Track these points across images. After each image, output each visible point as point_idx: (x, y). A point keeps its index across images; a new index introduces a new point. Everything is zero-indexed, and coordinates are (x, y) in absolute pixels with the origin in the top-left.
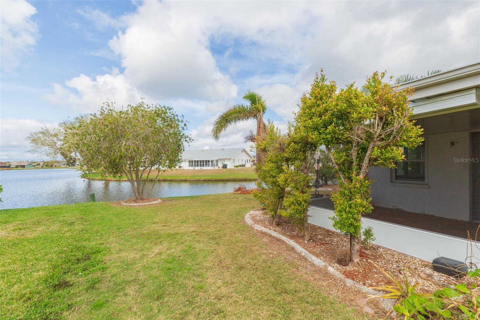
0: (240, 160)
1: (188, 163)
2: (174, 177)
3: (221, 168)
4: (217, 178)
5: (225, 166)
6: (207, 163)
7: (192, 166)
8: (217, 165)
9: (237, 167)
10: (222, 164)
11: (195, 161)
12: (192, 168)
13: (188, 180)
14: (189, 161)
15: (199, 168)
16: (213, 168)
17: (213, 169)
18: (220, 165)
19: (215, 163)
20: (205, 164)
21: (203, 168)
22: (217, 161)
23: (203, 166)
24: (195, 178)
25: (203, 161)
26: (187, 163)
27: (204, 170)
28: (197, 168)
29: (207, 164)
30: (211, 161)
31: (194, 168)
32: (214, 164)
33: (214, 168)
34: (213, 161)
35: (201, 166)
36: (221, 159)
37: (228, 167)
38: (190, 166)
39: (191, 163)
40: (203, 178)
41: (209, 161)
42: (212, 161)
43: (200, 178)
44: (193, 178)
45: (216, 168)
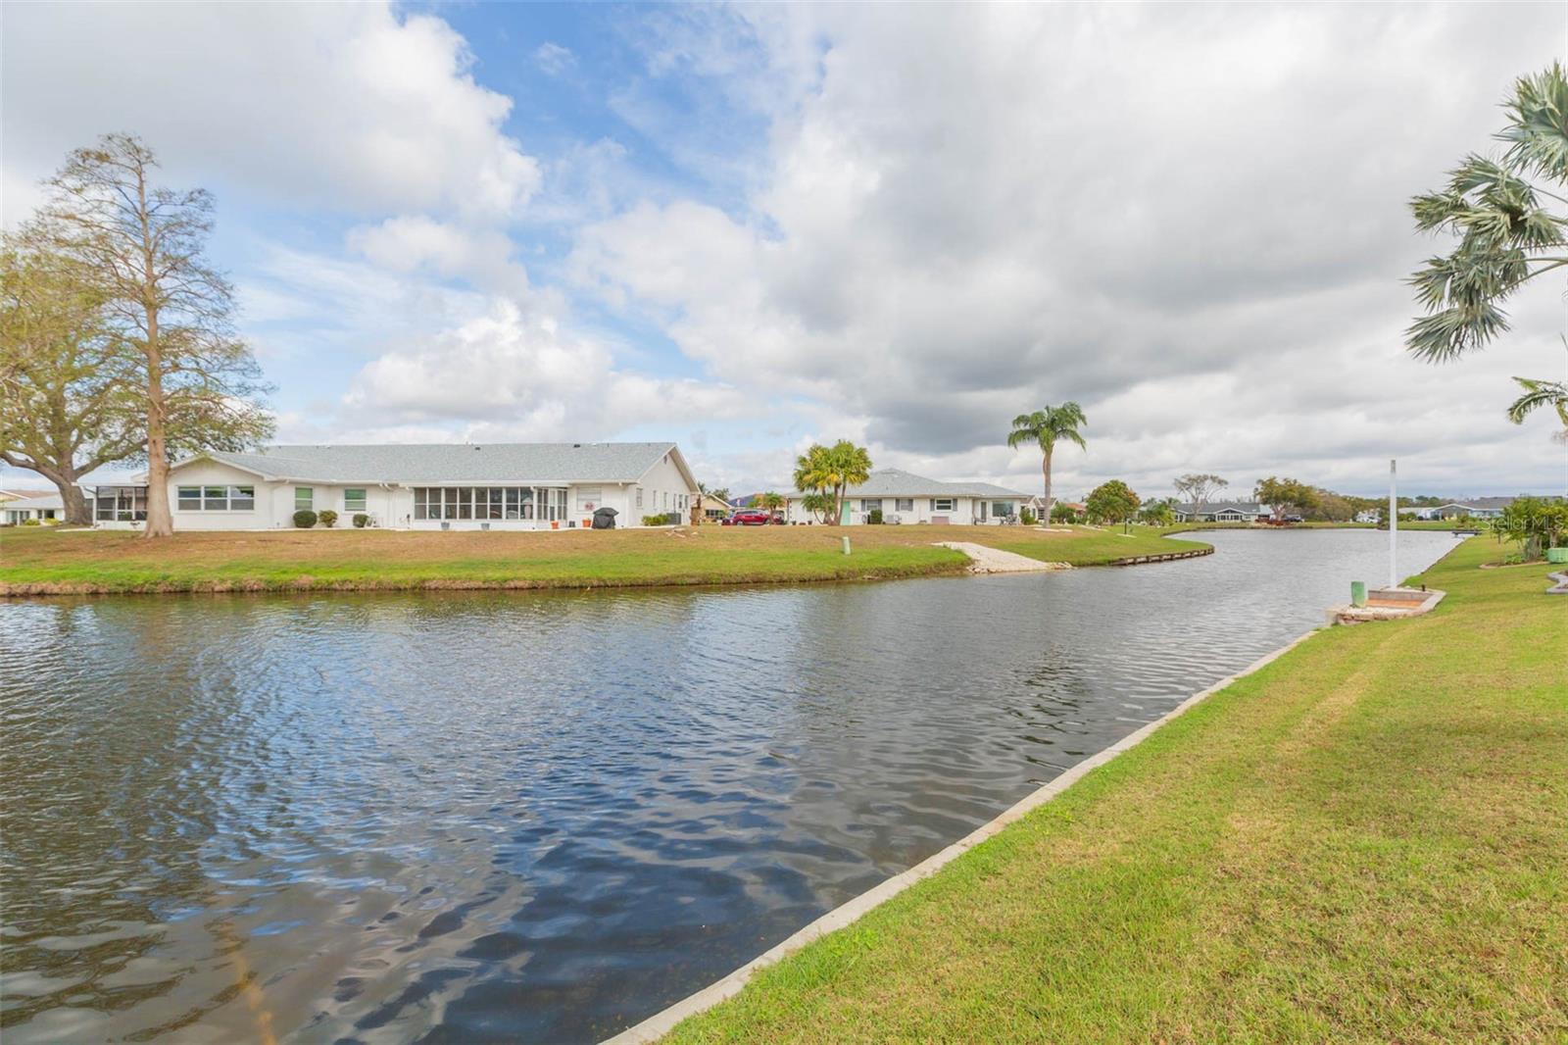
0: (658, 494)
1: (412, 497)
2: (338, 568)
3: (579, 526)
4: (609, 575)
5: (605, 519)
6: (516, 499)
7: (435, 513)
8: (563, 513)
9: (656, 521)
10: (589, 507)
11: (451, 492)
12: (433, 525)
13: (433, 585)
14: (420, 492)
15: (473, 525)
16: (546, 526)
17: (550, 529)
18: (579, 513)
19: (553, 501)
20: (504, 504)
21: (496, 525)
22: (563, 493)
23: (493, 516)
24: (480, 575)
25: (496, 492)
26: (408, 503)
27: (502, 536)
28: (459, 525)
29: (516, 508)
30: (540, 490)
31: (445, 525)
32: (549, 505)
33: (555, 526)
34: (546, 491)
35: (481, 514)
36: (577, 486)
37: (620, 522)
38: (420, 514)
39: (428, 499)
40: (526, 575)
41: (527, 492)
42: (543, 493)
43: (509, 574)
44: (464, 574)
45: (563, 527)
